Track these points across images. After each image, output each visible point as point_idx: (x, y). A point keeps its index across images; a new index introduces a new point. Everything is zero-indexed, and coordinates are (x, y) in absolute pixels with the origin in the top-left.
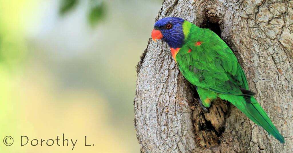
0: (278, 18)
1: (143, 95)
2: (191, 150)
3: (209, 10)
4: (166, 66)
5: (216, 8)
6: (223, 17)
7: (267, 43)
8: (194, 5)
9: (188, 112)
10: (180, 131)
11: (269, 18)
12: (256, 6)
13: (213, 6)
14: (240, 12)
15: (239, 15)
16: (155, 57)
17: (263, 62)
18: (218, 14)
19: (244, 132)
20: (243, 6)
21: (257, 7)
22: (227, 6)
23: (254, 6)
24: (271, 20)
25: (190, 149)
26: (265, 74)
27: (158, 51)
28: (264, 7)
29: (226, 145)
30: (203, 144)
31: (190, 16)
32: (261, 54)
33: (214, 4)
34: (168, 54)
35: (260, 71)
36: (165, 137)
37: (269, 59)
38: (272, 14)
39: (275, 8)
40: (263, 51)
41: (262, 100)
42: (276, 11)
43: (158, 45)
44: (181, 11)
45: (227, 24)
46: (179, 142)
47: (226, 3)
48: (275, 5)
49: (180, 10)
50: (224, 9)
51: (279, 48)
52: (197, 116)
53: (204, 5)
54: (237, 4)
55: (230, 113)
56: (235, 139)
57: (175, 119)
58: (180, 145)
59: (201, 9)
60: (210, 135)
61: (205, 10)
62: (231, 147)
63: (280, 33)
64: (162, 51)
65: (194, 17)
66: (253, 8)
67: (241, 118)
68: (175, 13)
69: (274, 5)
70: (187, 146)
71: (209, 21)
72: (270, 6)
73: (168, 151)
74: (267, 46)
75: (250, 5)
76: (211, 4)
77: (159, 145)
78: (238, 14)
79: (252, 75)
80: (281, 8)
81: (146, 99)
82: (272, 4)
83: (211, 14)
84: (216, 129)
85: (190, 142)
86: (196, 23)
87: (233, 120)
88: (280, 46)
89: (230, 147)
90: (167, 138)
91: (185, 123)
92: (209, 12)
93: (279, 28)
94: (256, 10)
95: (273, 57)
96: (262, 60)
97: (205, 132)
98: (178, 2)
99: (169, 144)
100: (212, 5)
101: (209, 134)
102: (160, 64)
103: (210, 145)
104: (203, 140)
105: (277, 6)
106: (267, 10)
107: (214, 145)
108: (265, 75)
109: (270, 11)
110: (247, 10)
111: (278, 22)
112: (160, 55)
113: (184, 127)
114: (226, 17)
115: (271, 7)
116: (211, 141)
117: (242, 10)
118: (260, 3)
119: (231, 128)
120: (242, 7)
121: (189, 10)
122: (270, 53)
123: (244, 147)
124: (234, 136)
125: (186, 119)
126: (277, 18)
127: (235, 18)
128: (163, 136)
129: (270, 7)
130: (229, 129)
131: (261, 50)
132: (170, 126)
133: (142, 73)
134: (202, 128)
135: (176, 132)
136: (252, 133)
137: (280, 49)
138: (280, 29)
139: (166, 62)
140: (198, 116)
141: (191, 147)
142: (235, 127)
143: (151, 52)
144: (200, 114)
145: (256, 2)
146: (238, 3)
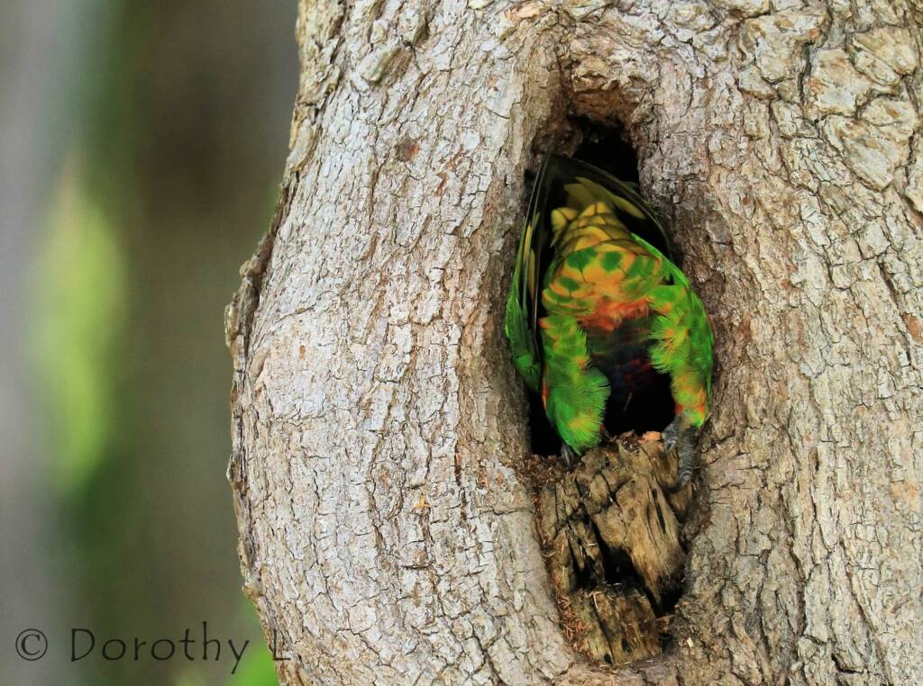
0: (891, 96)
1: (296, 435)
2: (551, 676)
3: (578, 63)
4: (396, 307)
5: (610, 53)
6: (652, 92)
7: (856, 206)
8: (512, 38)
9: (522, 509)
10: (494, 591)
11: (858, 96)
12: (797, 42)
13: (595, 44)
14: (735, 69)
15: (731, 82)
16: (339, 269)
17: (842, 289)
18: (624, 80)
19: (773, 594)
20: (745, 43)
21: (800, 49)
22: (668, 42)
23: (788, 43)
24: (864, 104)
25: (547, 673)
26: (853, 340)
27: (354, 243)
28: (829, 48)
29: (699, 654)
30: (597, 647)
31: (496, 89)
32: (835, 255)
33: (601, 33)
34: (405, 258)
35: (831, 330)
36: (421, 621)
37: (866, 275)
38: (863, 77)
39: (873, 50)
40: (843, 241)
41: (840, 457)
42: (879, 63)
43: (348, 217)
44: (448, 68)
45: (676, 121)
46: (493, 641)
47: (658, 28)
48: (875, 40)
49: (443, 62)
50: (649, 58)
51: (905, 225)
52: (555, 525)
53: (557, 38)
54: (714, 33)
55: (710, 510)
56: (736, 628)
57: (468, 540)
58: (500, 653)
59: (544, 58)
60: (629, 610)
61: (559, 63)
62: (721, 660)
63: (905, 162)
64: (374, 244)
65: (510, 91)
66: (785, 52)
67: (756, 534)
68: (423, 77)
69: (869, 41)
70: (533, 660)
71: (575, 111)
72: (855, 43)
73: (439, 679)
74: (858, 218)
75: (773, 39)
76: (588, 35)
77: (393, 658)
78: (726, 78)
79: (797, 347)
80: (898, 53)
81: (310, 454)
82: (861, 36)
83: (587, 80)
84: (648, 583)
85: (544, 640)
86: (522, 117)
87: (723, 543)
88: (909, 218)
89: (715, 661)
90: (429, 622)
91: (512, 557)
92: (580, 71)
93: (899, 137)
94: (797, 59)
95: (882, 267)
96: (841, 279)
97: (602, 596)
98: (432, 30)
99: (444, 651)
100: (592, 40)
101: (622, 603)
102: (371, 302)
103: (630, 651)
104: (599, 632)
105: (883, 42)
106: (842, 60)
107: (645, 652)
108: (852, 347)
109: (858, 65)
110: (765, 61)
111: (893, 113)
112: (364, 259)
113: (510, 573)
114: (668, 93)
115: (859, 50)
116: (635, 636)
117: (742, 60)
118: (811, 32)
119: (717, 579)
120: (740, 50)
121: (485, 60)
122: (870, 248)
123: (775, 662)
124: (730, 613)
125: (514, 541)
126: (886, 95)
127: (716, 95)
128: (408, 618)
129: (856, 47)
130: (709, 581)
131: (833, 234)
132: (440, 572)
133: (281, 339)
134: (583, 579)
135: (474, 597)
136: (806, 598)
137: (910, 231)
138: (903, 143)
139: (396, 291)
140: (563, 526)
141: (547, 662)
142: (734, 572)
143: (316, 250)
144: (570, 517)
145: (797, 28)
146: (718, 28)
